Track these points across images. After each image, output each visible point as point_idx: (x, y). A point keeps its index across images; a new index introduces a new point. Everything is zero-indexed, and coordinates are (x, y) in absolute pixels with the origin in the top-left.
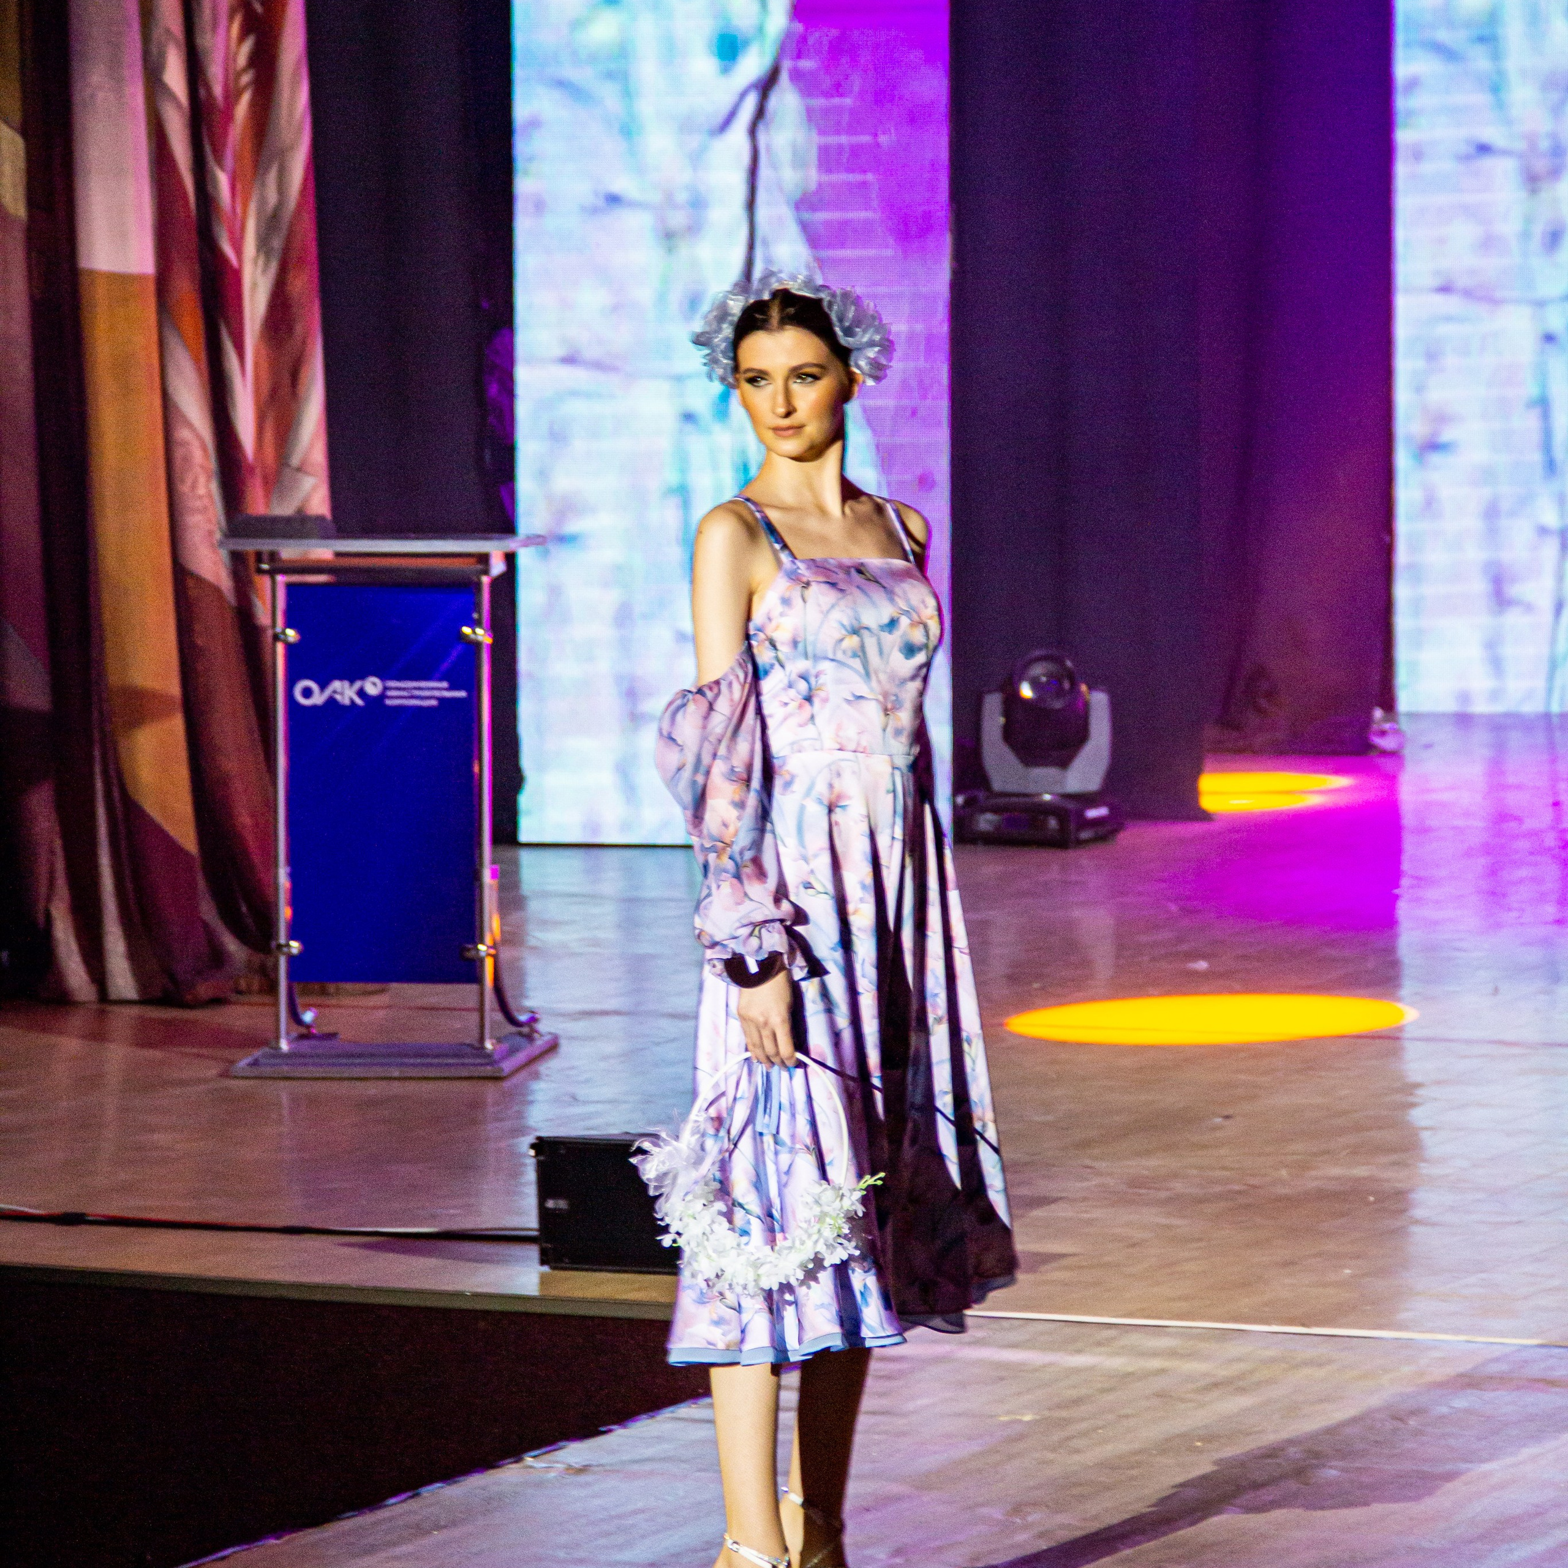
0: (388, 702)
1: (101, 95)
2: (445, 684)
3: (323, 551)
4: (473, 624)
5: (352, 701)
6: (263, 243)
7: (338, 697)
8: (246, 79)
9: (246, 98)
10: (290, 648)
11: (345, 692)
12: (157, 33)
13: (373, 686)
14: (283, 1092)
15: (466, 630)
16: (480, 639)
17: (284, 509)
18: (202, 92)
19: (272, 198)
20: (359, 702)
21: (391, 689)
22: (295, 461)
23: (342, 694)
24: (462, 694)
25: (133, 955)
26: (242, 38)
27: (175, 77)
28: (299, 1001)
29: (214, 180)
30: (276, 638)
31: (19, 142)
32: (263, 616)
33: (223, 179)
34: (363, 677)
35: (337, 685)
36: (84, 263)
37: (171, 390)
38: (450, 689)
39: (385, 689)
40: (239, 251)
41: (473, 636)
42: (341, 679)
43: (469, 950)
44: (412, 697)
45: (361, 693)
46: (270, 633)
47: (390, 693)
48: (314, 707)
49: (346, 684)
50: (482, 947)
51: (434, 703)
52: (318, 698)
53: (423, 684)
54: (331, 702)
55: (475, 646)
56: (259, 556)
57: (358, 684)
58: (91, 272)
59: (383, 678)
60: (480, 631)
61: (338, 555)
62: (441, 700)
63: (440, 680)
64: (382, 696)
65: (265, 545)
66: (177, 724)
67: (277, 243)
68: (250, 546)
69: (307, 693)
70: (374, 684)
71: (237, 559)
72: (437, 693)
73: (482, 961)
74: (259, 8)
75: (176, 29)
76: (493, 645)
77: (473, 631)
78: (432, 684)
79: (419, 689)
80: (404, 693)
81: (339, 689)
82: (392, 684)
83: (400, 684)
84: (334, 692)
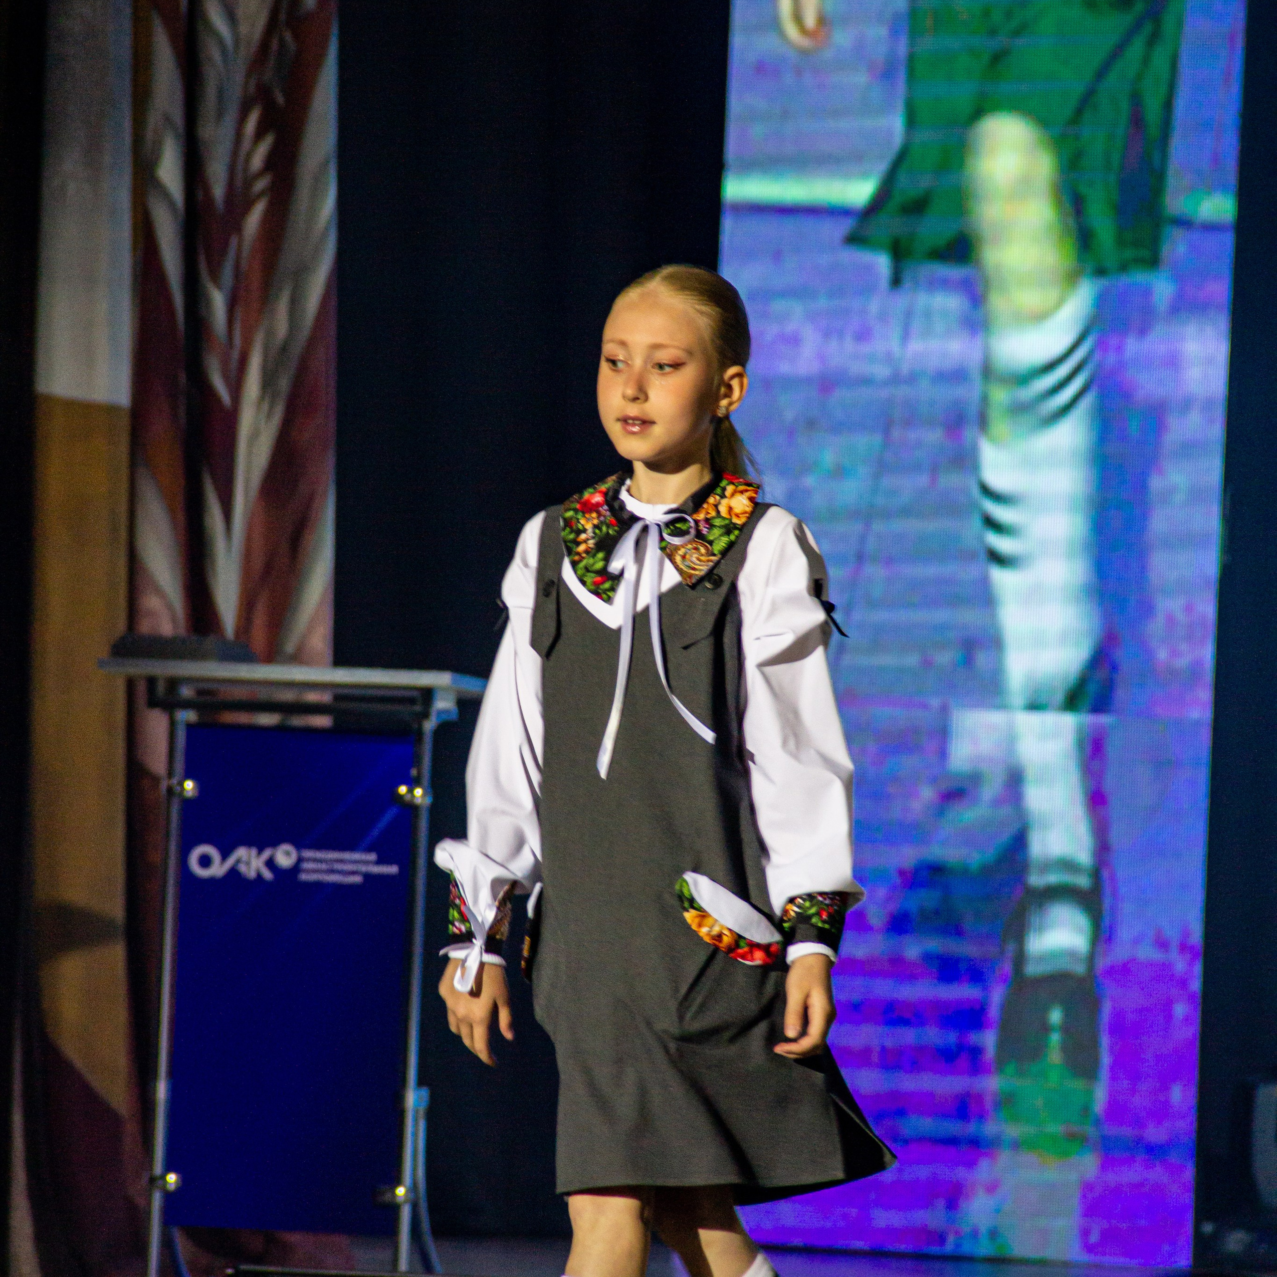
0: (304, 877)
2: (372, 857)
4: (412, 784)
5: (259, 872)
6: (267, 382)
7: (242, 868)
8: (258, 187)
9: (260, 209)
11: (251, 862)
12: (153, 120)
13: (285, 857)
15: (403, 789)
16: (419, 800)
18: (200, 194)
19: (282, 329)
20: (268, 875)
21: (309, 860)
23: (248, 863)
24: (393, 869)
26: (259, 135)
27: (170, 172)
29: (208, 299)
30: (170, 791)
33: (217, 300)
34: (275, 844)
35: (241, 852)
36: (41, 388)
37: (139, 539)
38: (376, 863)
39: (300, 860)
40: (235, 390)
41: (408, 798)
42: (249, 844)
43: (384, 1194)
44: (332, 871)
45: (270, 864)
47: (305, 865)
48: (212, 879)
49: (254, 851)
50: (402, 1191)
51: (357, 879)
52: (217, 869)
53: (347, 855)
54: (233, 872)
55: (411, 809)
57: (267, 854)
58: (46, 397)
59: (299, 845)
60: (418, 792)
62: (367, 876)
63: (368, 850)
64: (296, 869)
65: (161, 670)
67: (284, 383)
68: (139, 668)
69: (205, 861)
70: (288, 854)
72: (364, 868)
73: (398, 1208)
74: (280, 99)
75: (178, 116)
76: (434, 809)
77: (411, 791)
78: (356, 856)
79: (341, 861)
80: (324, 866)
81: (244, 858)
82: (308, 854)
83: (319, 855)
84: (238, 861)
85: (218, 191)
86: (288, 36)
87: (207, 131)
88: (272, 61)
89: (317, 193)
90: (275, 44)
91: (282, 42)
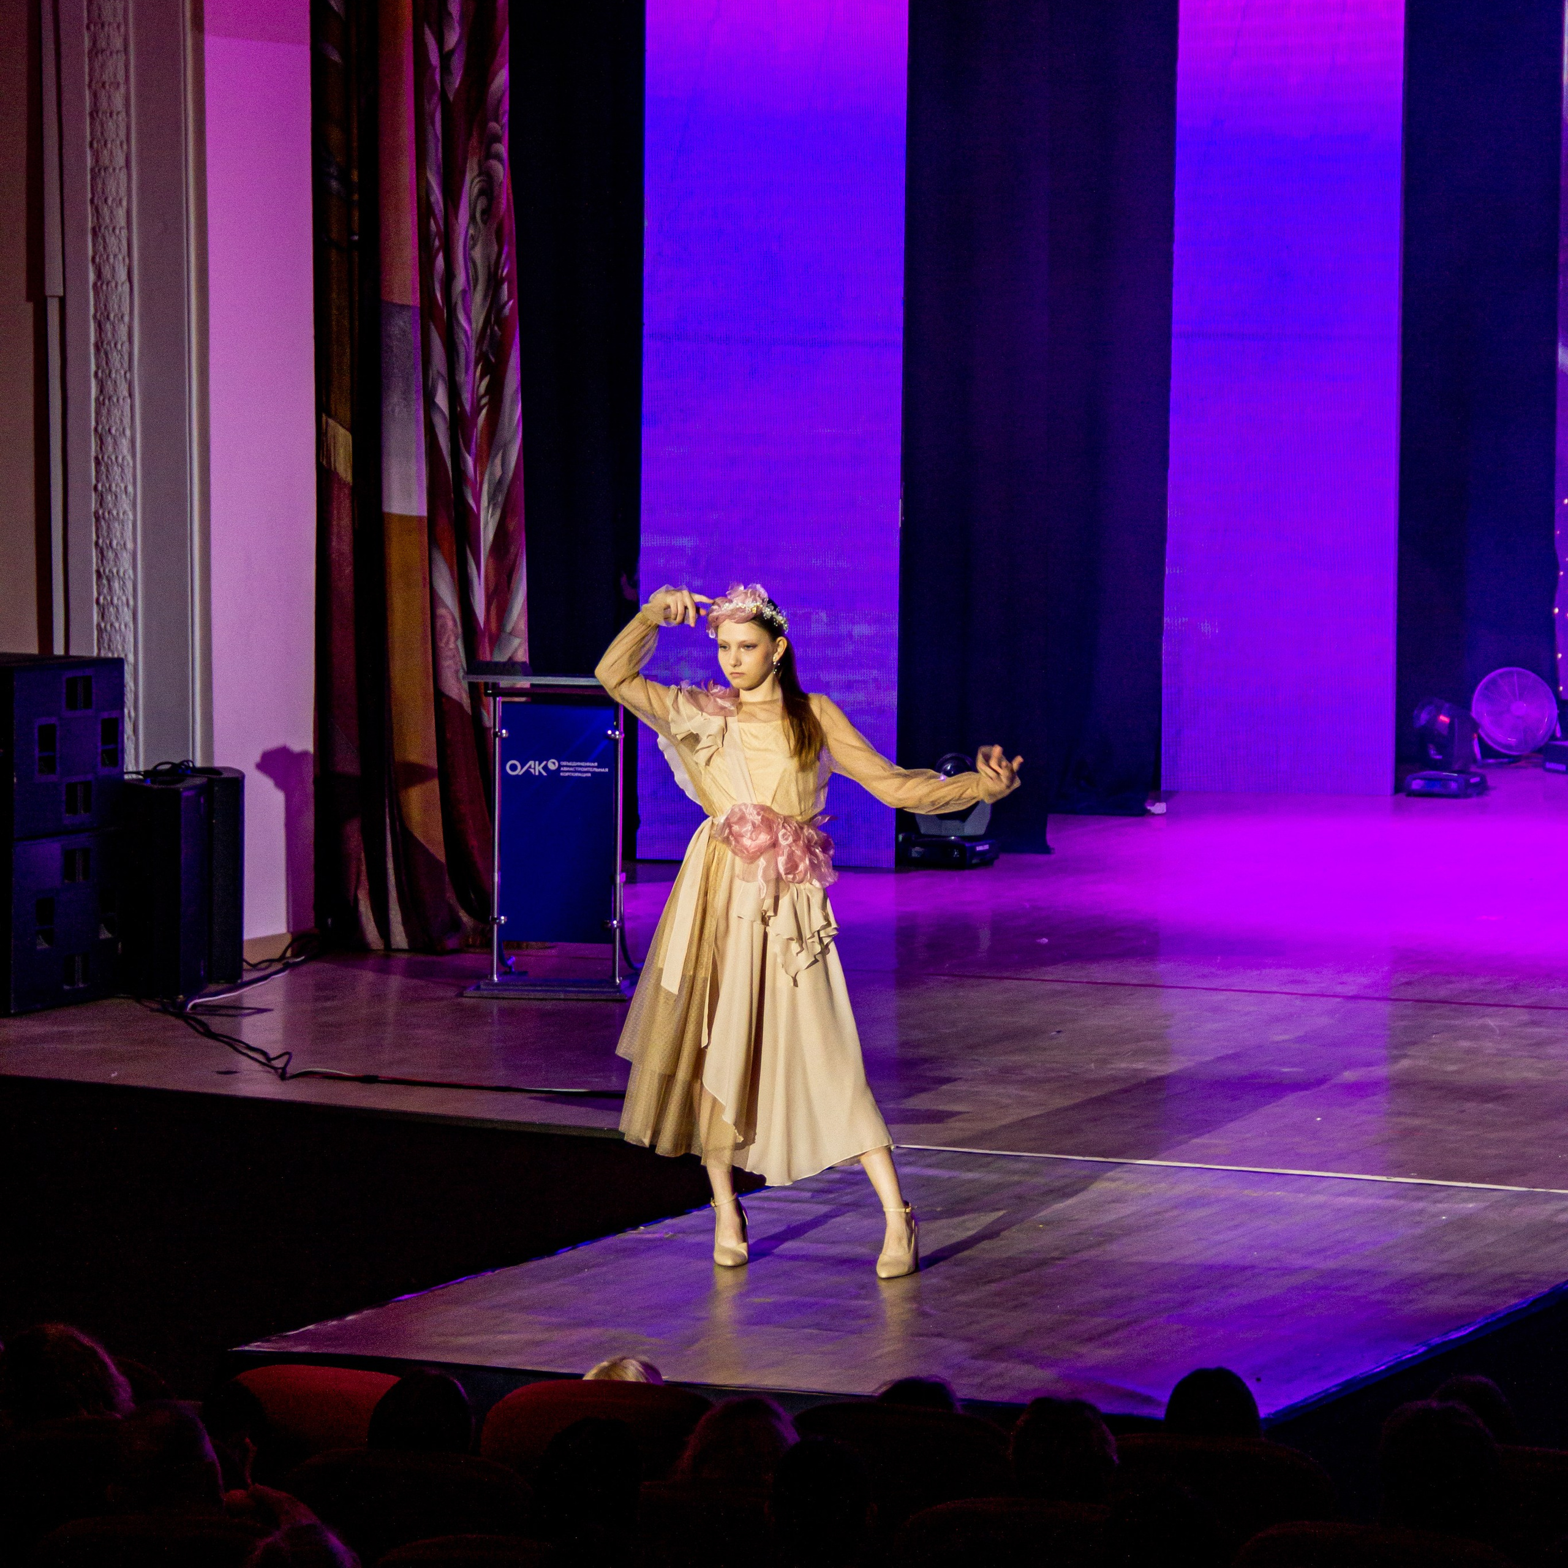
0: (562, 774)
1: (397, 410)
2: (596, 764)
3: (523, 683)
4: (614, 730)
5: (540, 772)
6: (492, 498)
7: (532, 771)
8: (484, 401)
9: (484, 412)
10: (502, 739)
11: (536, 768)
12: (433, 373)
13: (552, 765)
14: (495, 1006)
15: (609, 732)
16: (617, 737)
17: (501, 657)
18: (458, 409)
19: (498, 472)
20: (544, 773)
21: (564, 766)
22: (509, 628)
23: (535, 769)
24: (607, 770)
25: (405, 922)
26: (481, 378)
27: (441, 399)
28: (505, 952)
29: (465, 462)
30: (495, 734)
31: (350, 437)
32: (488, 721)
33: (470, 460)
35: (531, 763)
36: (386, 509)
37: (435, 584)
38: (597, 767)
39: (560, 766)
40: (478, 502)
41: (613, 736)
43: (608, 923)
44: (576, 771)
45: (546, 768)
46: (492, 731)
47: (562, 769)
48: (517, 776)
49: (537, 763)
50: (615, 922)
51: (589, 775)
52: (519, 772)
53: (583, 764)
54: (527, 771)
55: (616, 741)
56: (486, 684)
57: (544, 763)
58: (389, 514)
60: (617, 733)
61: (532, 685)
62: (593, 773)
64: (558, 770)
65: (491, 679)
66: (434, 785)
67: (500, 498)
68: (481, 679)
69: (513, 767)
70: (554, 763)
71: (473, 688)
72: (591, 769)
73: (612, 930)
74: (493, 359)
75: (444, 370)
76: (625, 740)
77: (613, 733)
78: (588, 764)
79: (581, 766)
80: (571, 769)
81: (533, 766)
82: (564, 763)
83: (570, 764)
84: (530, 767)
85: (468, 407)
86: (496, 328)
87: (461, 377)
88: (488, 338)
89: (512, 407)
90: (488, 330)
91: (492, 330)
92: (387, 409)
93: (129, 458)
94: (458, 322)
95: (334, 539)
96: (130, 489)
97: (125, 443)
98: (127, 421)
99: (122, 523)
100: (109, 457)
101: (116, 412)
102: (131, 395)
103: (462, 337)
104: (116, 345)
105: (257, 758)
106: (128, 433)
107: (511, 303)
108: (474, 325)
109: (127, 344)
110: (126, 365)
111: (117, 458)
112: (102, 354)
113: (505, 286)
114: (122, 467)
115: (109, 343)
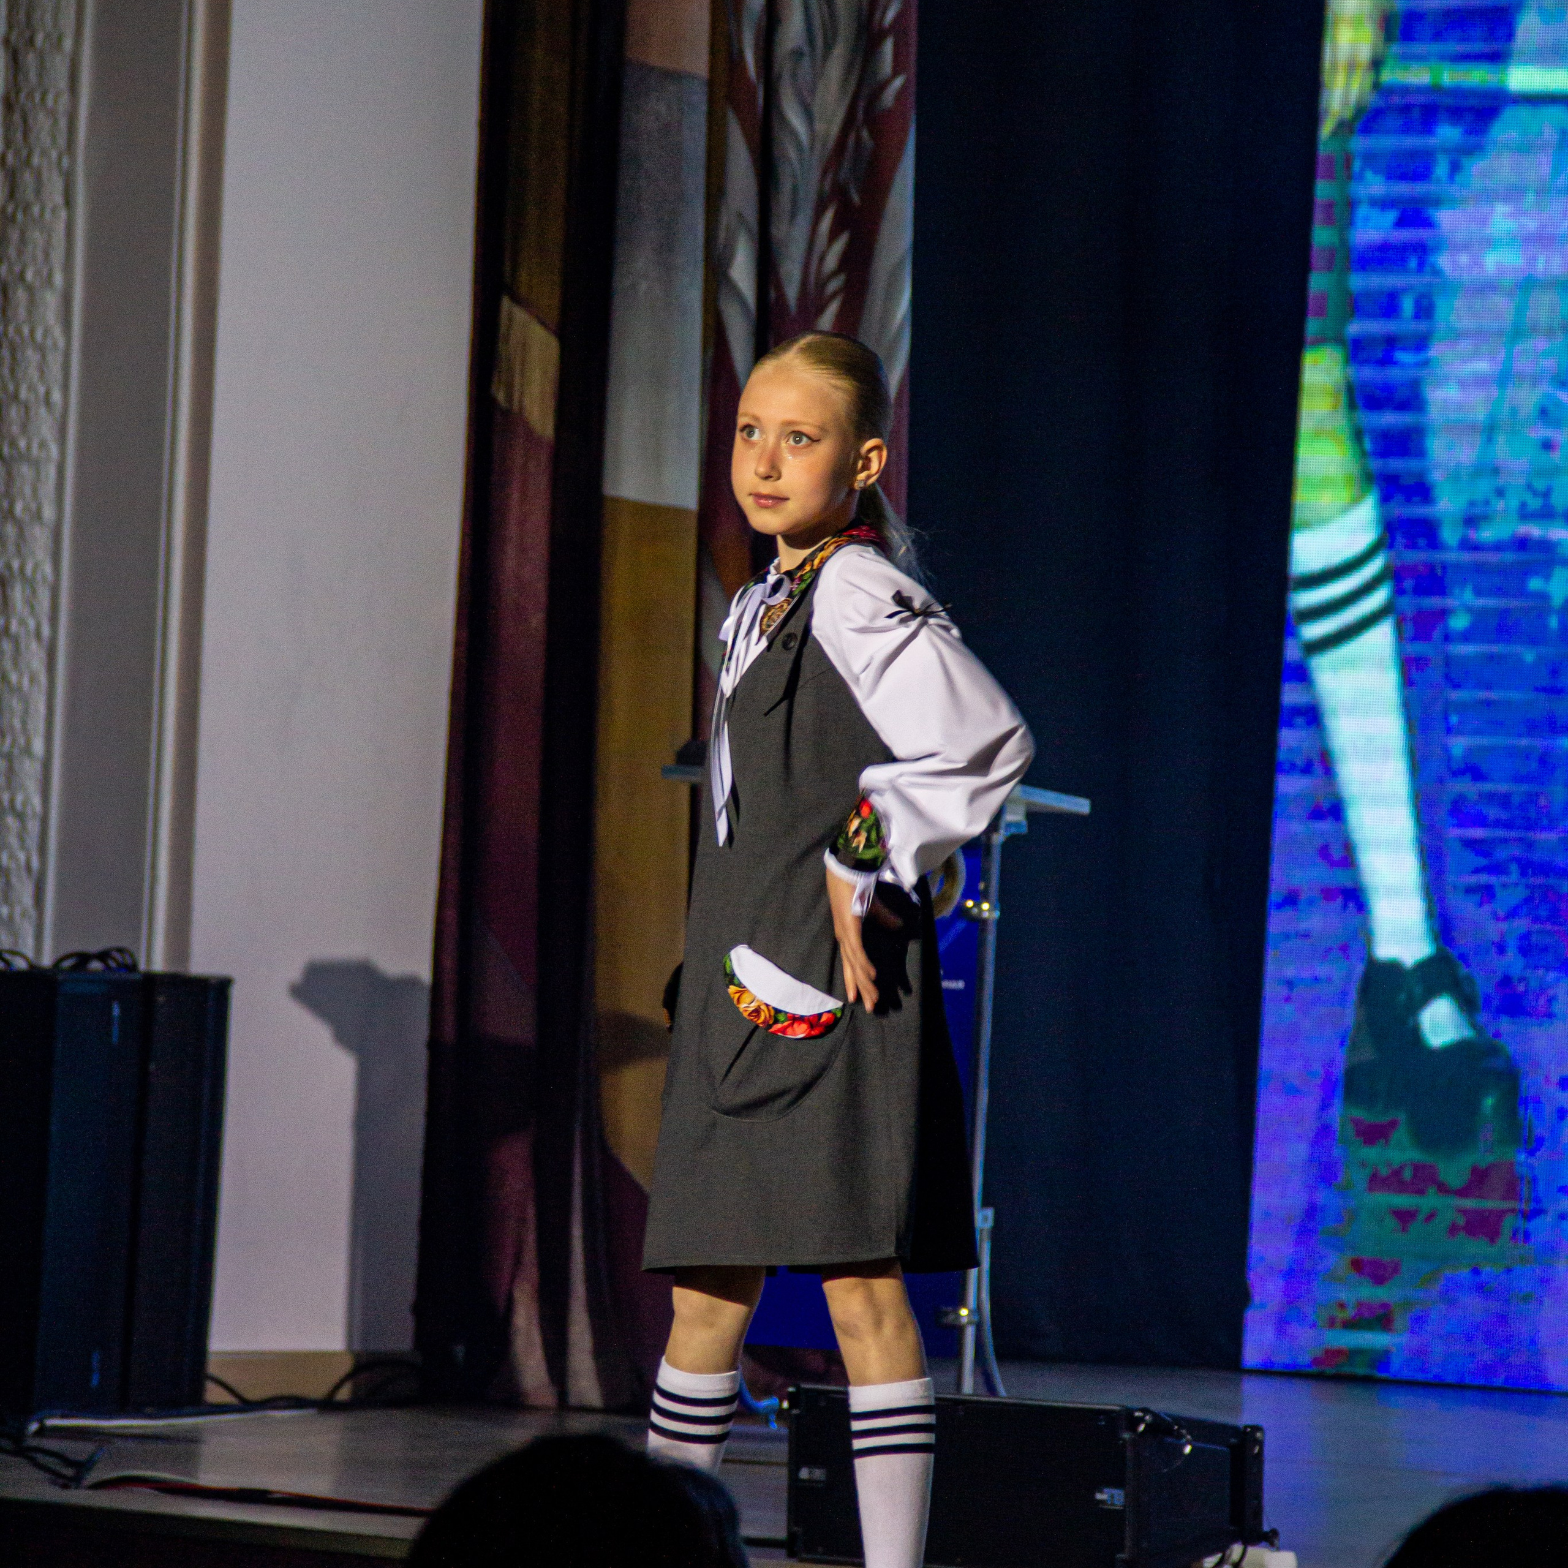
1: (643, 285)
4: (980, 898)
8: (835, 285)
9: (833, 306)
12: (726, 219)
15: (970, 904)
16: (986, 915)
18: (773, 295)
24: (961, 985)
26: (833, 235)
27: (742, 271)
31: (554, 345)
36: (610, 489)
41: (975, 911)
50: (965, 1312)
55: (977, 924)
58: (617, 500)
60: (986, 906)
74: (856, 198)
75: (751, 214)
76: (1001, 923)
77: (978, 905)
85: (792, 292)
86: (865, 134)
87: (779, 230)
88: (848, 158)
89: (891, 296)
90: (851, 141)
91: (858, 139)
92: (621, 283)
93: (57, 332)
94: (784, 120)
95: (511, 550)
96: (56, 396)
97: (51, 300)
98: (57, 256)
99: (36, 465)
100: (18, 331)
101: (37, 236)
102: (69, 202)
103: (792, 153)
104: (43, 99)
105: (294, 973)
106: (58, 278)
107: (898, 82)
108: (820, 127)
109: (65, 99)
110: (62, 141)
111: (32, 332)
112: (17, 117)
113: (888, 47)
114: (41, 349)
115: (30, 95)
